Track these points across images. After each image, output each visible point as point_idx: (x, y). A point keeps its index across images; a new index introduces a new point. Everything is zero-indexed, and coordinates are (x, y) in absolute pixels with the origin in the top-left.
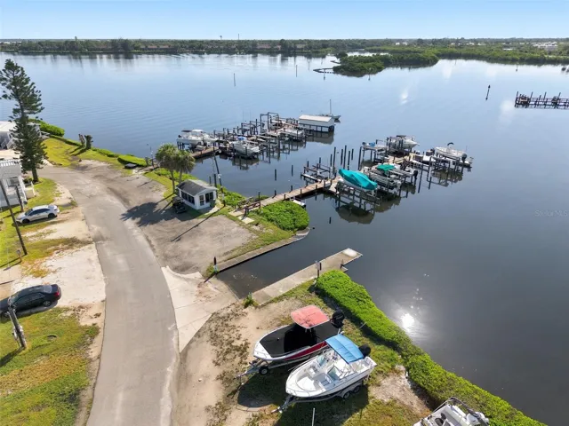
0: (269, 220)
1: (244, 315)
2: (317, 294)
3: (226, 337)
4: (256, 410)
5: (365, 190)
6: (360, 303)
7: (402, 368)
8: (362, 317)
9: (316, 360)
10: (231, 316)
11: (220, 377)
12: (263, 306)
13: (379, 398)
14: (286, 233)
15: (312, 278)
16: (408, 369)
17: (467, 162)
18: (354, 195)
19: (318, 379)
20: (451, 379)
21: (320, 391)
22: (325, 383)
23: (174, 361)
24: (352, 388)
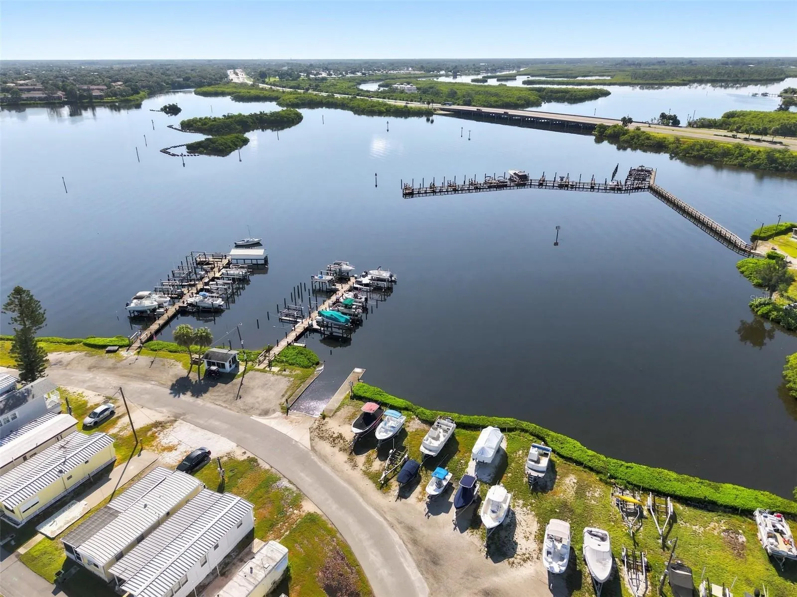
0: (290, 365)
1: (327, 423)
2: (357, 399)
3: (327, 435)
4: (366, 454)
5: (344, 324)
6: (382, 396)
7: (415, 416)
8: (387, 402)
9: (382, 424)
10: (321, 426)
11: (341, 450)
12: (333, 415)
13: (411, 430)
14: (311, 370)
15: (348, 392)
16: (417, 416)
17: (393, 279)
18: (331, 327)
19: (386, 431)
20: (435, 413)
21: (390, 434)
22: (391, 431)
23: (311, 453)
24: (400, 431)
